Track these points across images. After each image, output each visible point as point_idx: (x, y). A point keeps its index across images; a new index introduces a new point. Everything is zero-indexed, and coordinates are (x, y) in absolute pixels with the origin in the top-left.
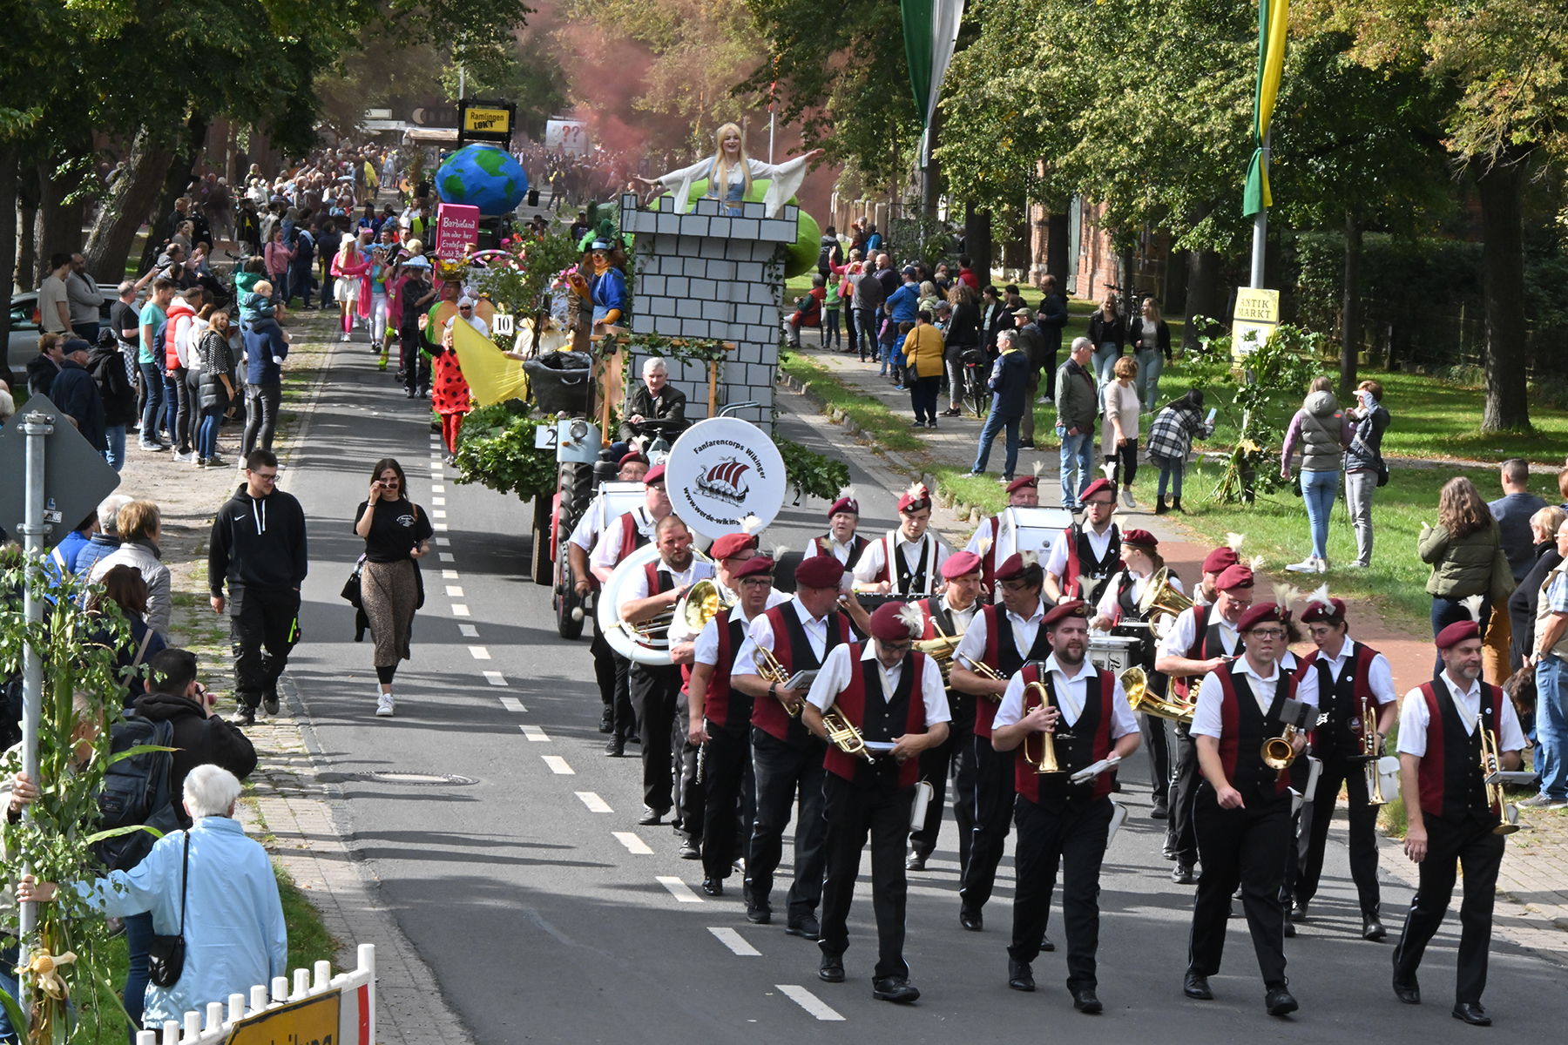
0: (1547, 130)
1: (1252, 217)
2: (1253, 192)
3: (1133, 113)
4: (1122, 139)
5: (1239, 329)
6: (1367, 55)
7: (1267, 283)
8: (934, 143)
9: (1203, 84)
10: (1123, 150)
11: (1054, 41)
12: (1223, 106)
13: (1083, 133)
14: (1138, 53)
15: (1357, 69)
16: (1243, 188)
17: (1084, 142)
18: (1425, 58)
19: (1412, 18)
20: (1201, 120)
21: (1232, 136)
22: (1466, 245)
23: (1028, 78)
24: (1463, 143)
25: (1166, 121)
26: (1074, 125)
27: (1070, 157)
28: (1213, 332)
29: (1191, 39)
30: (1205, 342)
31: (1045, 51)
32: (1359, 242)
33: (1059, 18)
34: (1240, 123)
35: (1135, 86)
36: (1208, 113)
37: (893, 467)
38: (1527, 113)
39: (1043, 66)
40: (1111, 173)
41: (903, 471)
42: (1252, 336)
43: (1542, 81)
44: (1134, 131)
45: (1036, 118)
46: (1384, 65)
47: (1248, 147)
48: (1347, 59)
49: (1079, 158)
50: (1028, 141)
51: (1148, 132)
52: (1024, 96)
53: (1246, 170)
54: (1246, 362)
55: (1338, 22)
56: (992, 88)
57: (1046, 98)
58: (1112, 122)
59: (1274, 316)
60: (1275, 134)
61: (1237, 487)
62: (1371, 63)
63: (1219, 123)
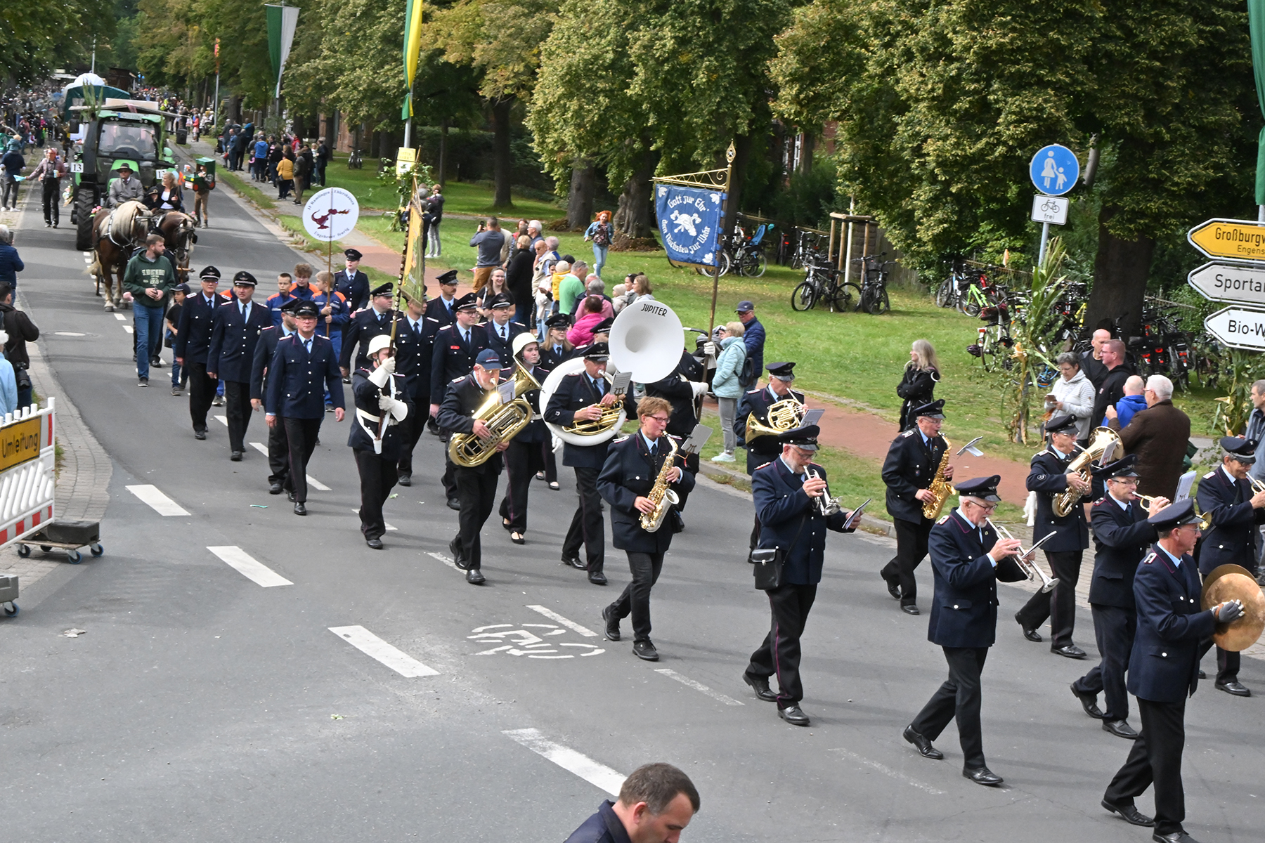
0: (518, 89)
1: (405, 120)
2: (407, 110)
3: (359, 78)
4: (355, 88)
5: (399, 164)
6: (451, 57)
7: (412, 145)
8: (281, 88)
9: (387, 67)
10: (355, 93)
11: (329, 49)
12: (395, 76)
13: (339, 85)
14: (361, 55)
15: (446, 64)
16: (401, 109)
17: (340, 89)
18: (473, 59)
19: (468, 44)
20: (386, 81)
21: (398, 88)
22: (487, 134)
23: (318, 63)
24: (486, 92)
25: (372, 82)
26: (335, 82)
27: (334, 95)
28: (390, 165)
29: (382, 50)
30: (386, 168)
31: (326, 53)
32: (446, 131)
33: (330, 40)
34: (401, 83)
35: (360, 68)
36: (388, 79)
37: (264, 215)
38: (510, 82)
39: (325, 58)
40: (350, 102)
41: (268, 217)
42: (404, 167)
43: (516, 70)
44: (360, 85)
45: (321, 80)
46: (457, 62)
47: (405, 92)
48: (443, 59)
49: (338, 95)
50: (318, 88)
51: (365, 86)
52: (316, 69)
53: (403, 101)
54: (402, 177)
55: (439, 45)
56: (304, 67)
57: (325, 71)
58: (351, 81)
59: (413, 159)
60: (415, 88)
61: (398, 225)
62: (452, 61)
63: (392, 83)
